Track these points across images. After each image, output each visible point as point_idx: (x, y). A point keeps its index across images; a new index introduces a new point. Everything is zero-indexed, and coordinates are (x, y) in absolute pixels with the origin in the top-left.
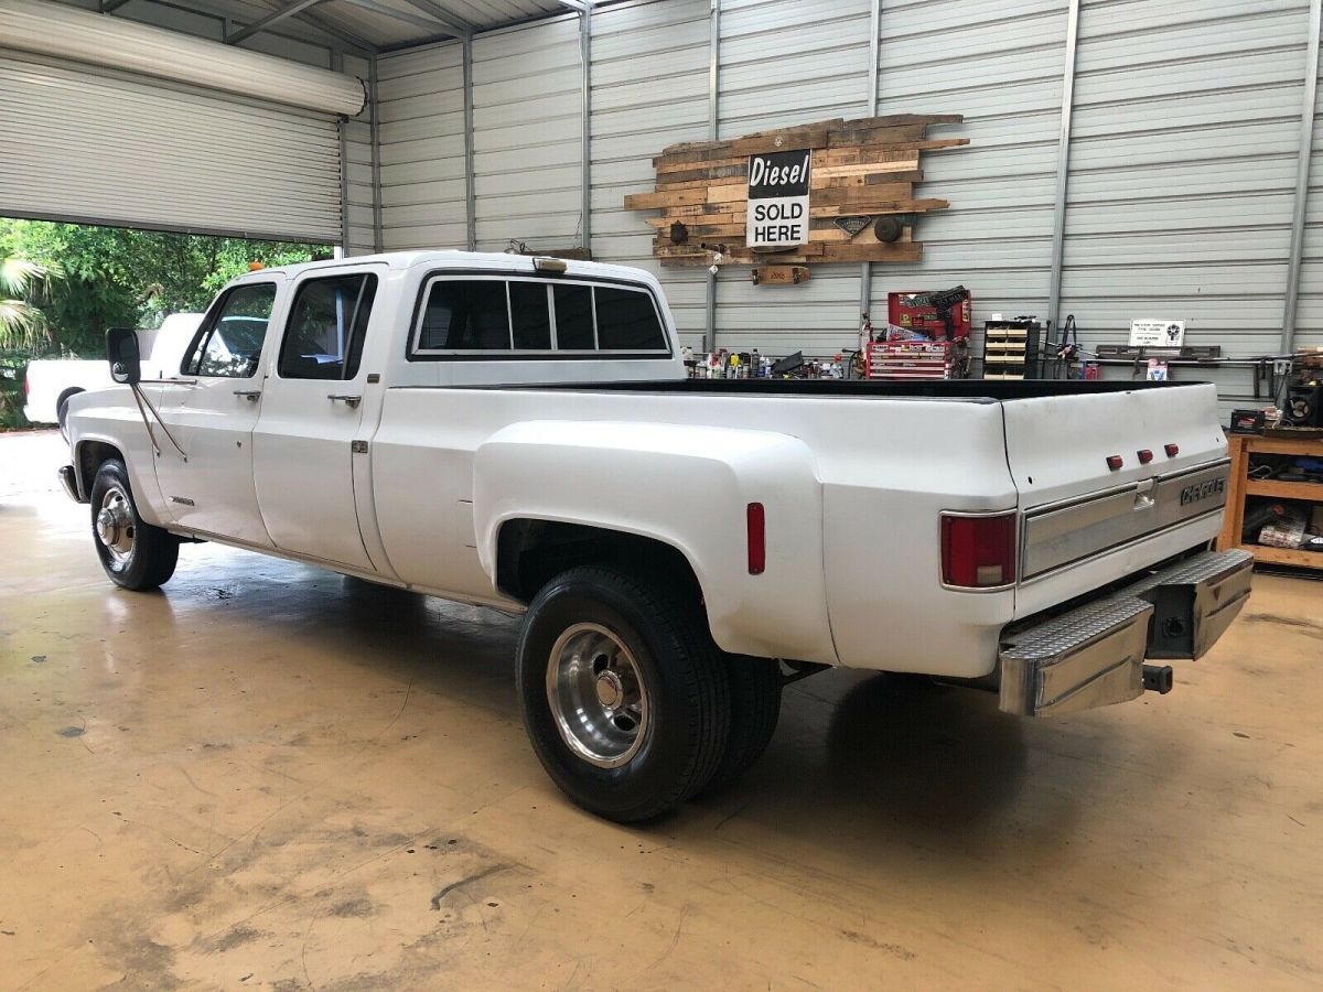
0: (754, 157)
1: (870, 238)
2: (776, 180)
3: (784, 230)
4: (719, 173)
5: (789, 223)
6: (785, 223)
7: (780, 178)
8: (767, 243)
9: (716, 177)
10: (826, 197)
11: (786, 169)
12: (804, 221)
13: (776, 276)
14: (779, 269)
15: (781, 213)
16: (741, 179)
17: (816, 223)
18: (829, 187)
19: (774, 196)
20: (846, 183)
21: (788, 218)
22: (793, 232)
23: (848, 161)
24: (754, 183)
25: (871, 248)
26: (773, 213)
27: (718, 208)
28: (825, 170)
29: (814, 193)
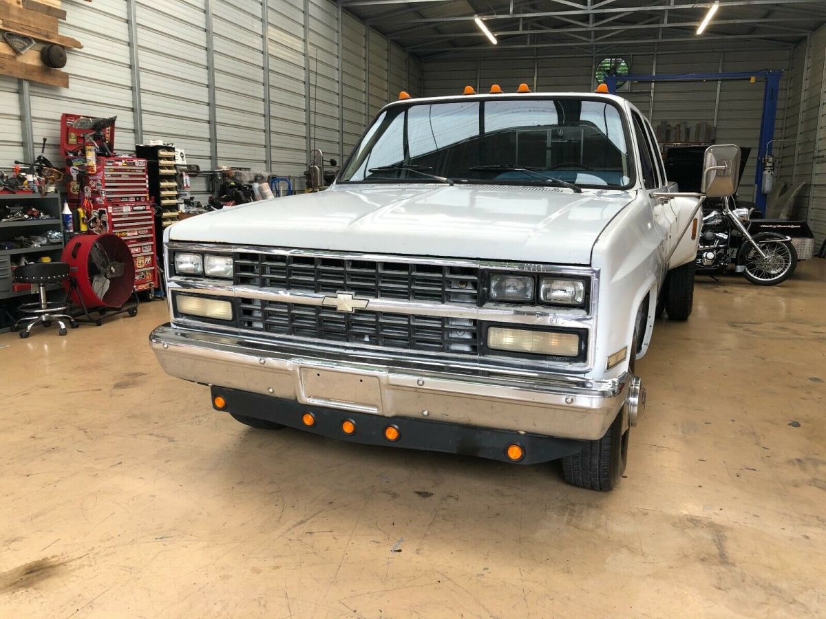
1: (31, 57)
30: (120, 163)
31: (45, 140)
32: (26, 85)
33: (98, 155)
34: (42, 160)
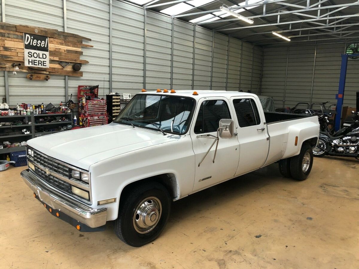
0: (25, 34)
1: (69, 68)
2: (36, 44)
3: (40, 62)
4: (10, 36)
5: (42, 60)
6: (40, 59)
7: (37, 44)
8: (33, 66)
9: (9, 37)
10: (54, 54)
11: (39, 41)
12: (47, 60)
13: (38, 77)
14: (39, 75)
15: (38, 56)
16: (20, 40)
17: (52, 61)
18: (55, 51)
19: (35, 49)
20: (61, 51)
21: (41, 58)
22: (43, 63)
23: (62, 44)
24: (27, 43)
25: (69, 72)
26: (35, 55)
27: (11, 49)
28: (53, 45)
29: (50, 52)
30: (95, 102)
31: (72, 94)
32: (67, 77)
33: (86, 99)
34: (71, 101)
